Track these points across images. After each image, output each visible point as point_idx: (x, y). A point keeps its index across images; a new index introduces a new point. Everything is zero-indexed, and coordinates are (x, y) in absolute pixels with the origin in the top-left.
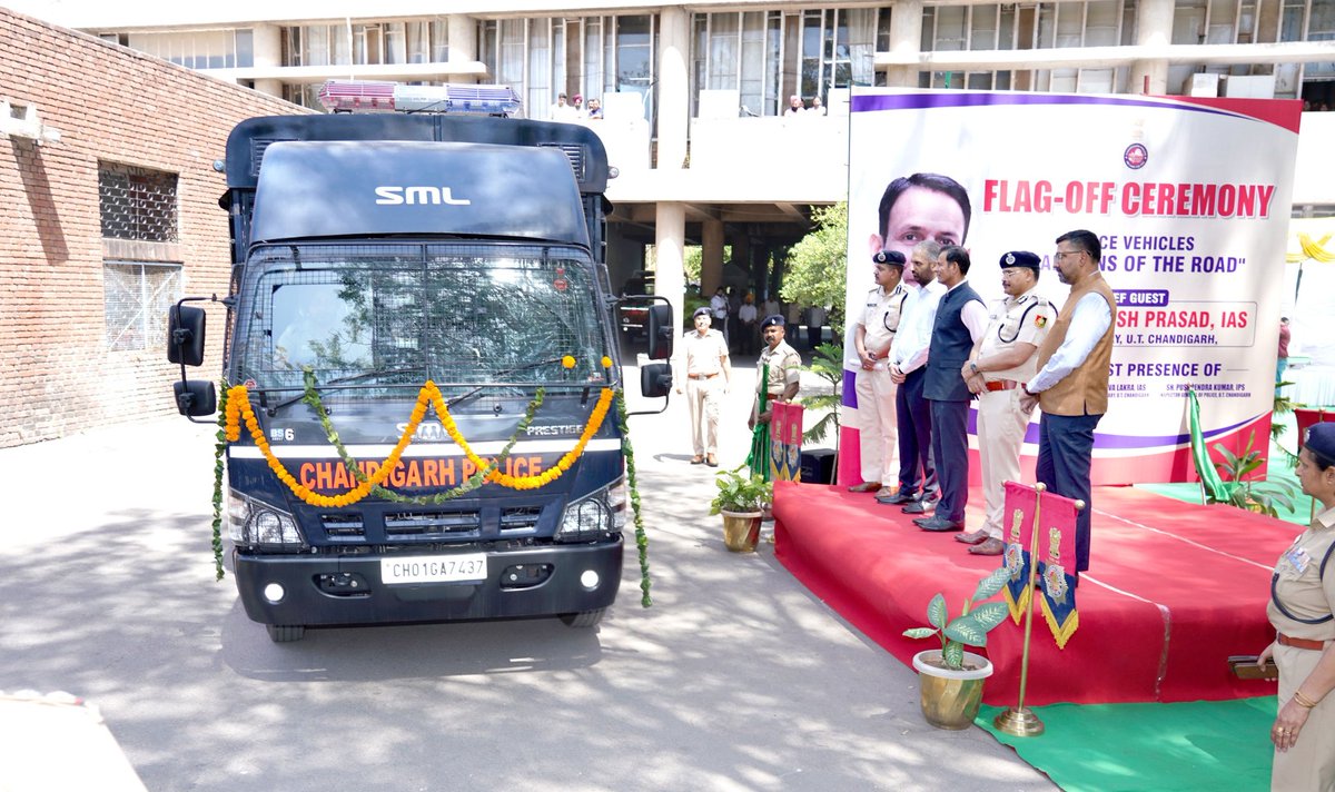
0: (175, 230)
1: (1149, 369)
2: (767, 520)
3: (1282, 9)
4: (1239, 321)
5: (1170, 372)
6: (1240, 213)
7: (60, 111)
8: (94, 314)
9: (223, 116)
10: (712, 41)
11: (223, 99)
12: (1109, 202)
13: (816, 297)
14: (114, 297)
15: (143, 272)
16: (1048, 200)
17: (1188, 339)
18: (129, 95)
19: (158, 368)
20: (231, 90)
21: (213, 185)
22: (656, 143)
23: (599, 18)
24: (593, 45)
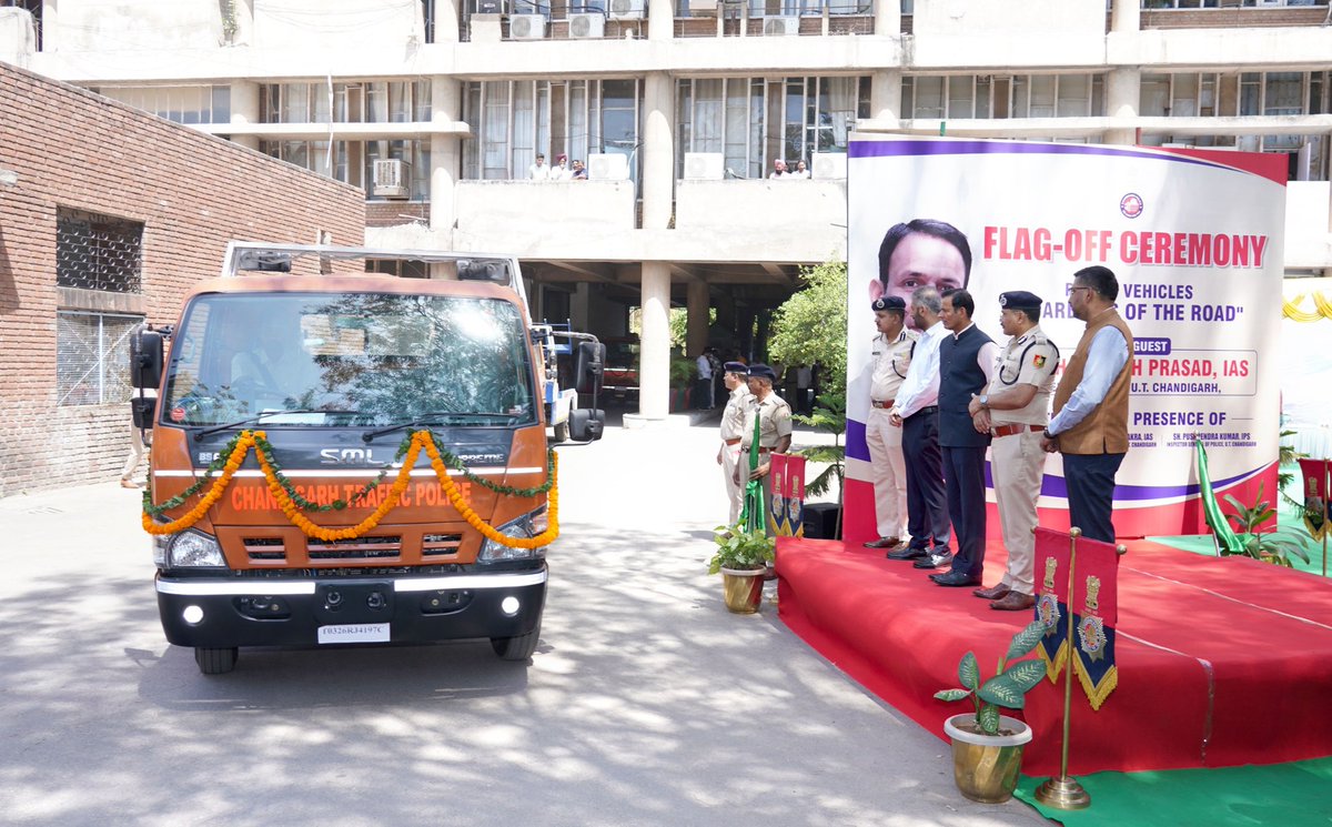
0: (138, 281)
1: (1155, 419)
2: (770, 579)
3: (1239, 86)
4: (1239, 369)
5: (1176, 421)
6: (1235, 263)
7: (18, 154)
8: (44, 366)
9: (195, 166)
10: (697, 106)
11: (195, 149)
12: (1108, 250)
13: (805, 355)
14: (68, 349)
15: (101, 324)
16: (1047, 247)
17: (1193, 388)
18: (94, 141)
19: (112, 424)
20: (204, 140)
21: (181, 235)
22: (641, 203)
23: (583, 81)
24: (577, 108)
